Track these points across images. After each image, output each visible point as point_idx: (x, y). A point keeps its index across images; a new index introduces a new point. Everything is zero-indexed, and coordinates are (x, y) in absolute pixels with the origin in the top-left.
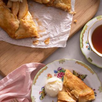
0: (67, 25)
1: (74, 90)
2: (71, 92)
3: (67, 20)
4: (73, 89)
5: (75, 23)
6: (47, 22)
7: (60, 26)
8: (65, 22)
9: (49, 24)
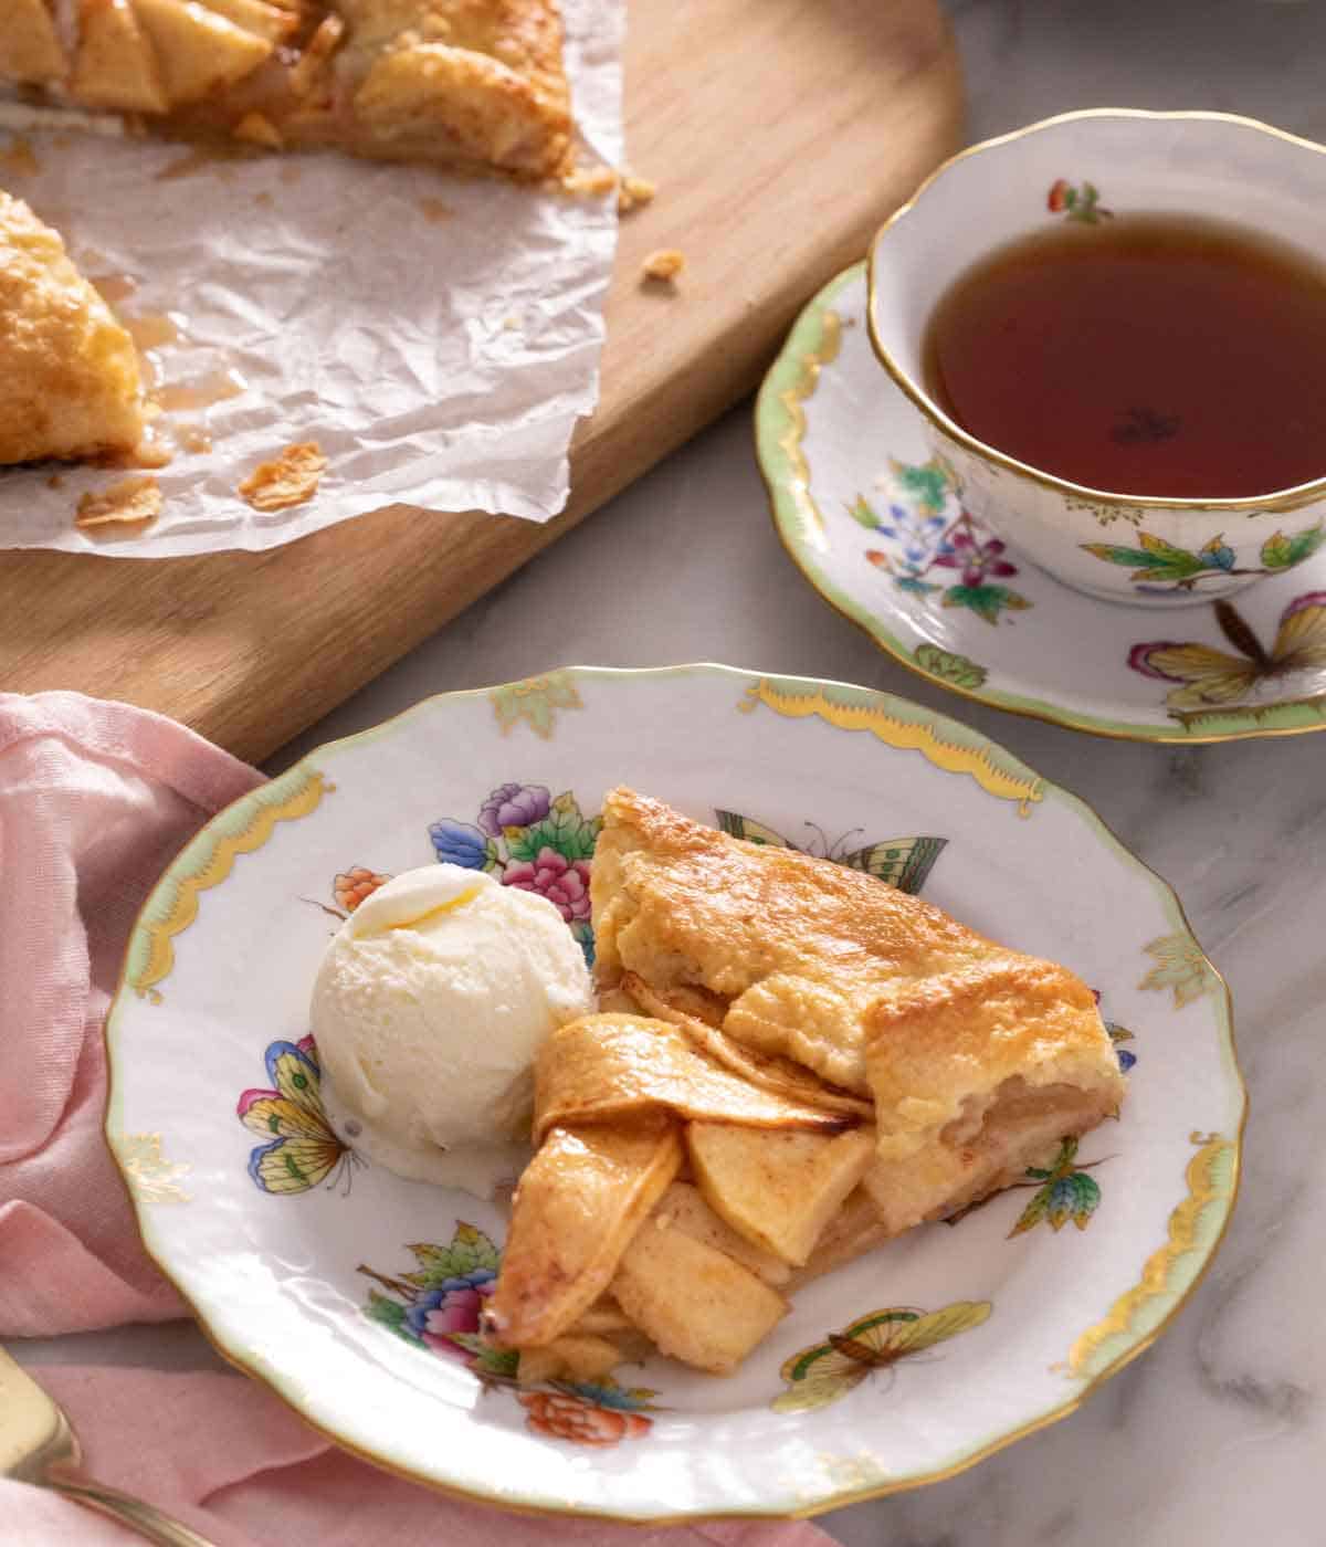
0: (549, 308)
1: (783, 980)
2: (738, 1010)
3: (532, 257)
4: (757, 976)
5: (658, 283)
6: (256, 300)
7: (452, 324)
8: (517, 277)
9: (295, 325)
